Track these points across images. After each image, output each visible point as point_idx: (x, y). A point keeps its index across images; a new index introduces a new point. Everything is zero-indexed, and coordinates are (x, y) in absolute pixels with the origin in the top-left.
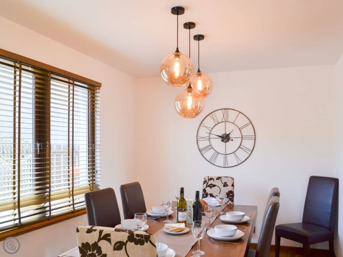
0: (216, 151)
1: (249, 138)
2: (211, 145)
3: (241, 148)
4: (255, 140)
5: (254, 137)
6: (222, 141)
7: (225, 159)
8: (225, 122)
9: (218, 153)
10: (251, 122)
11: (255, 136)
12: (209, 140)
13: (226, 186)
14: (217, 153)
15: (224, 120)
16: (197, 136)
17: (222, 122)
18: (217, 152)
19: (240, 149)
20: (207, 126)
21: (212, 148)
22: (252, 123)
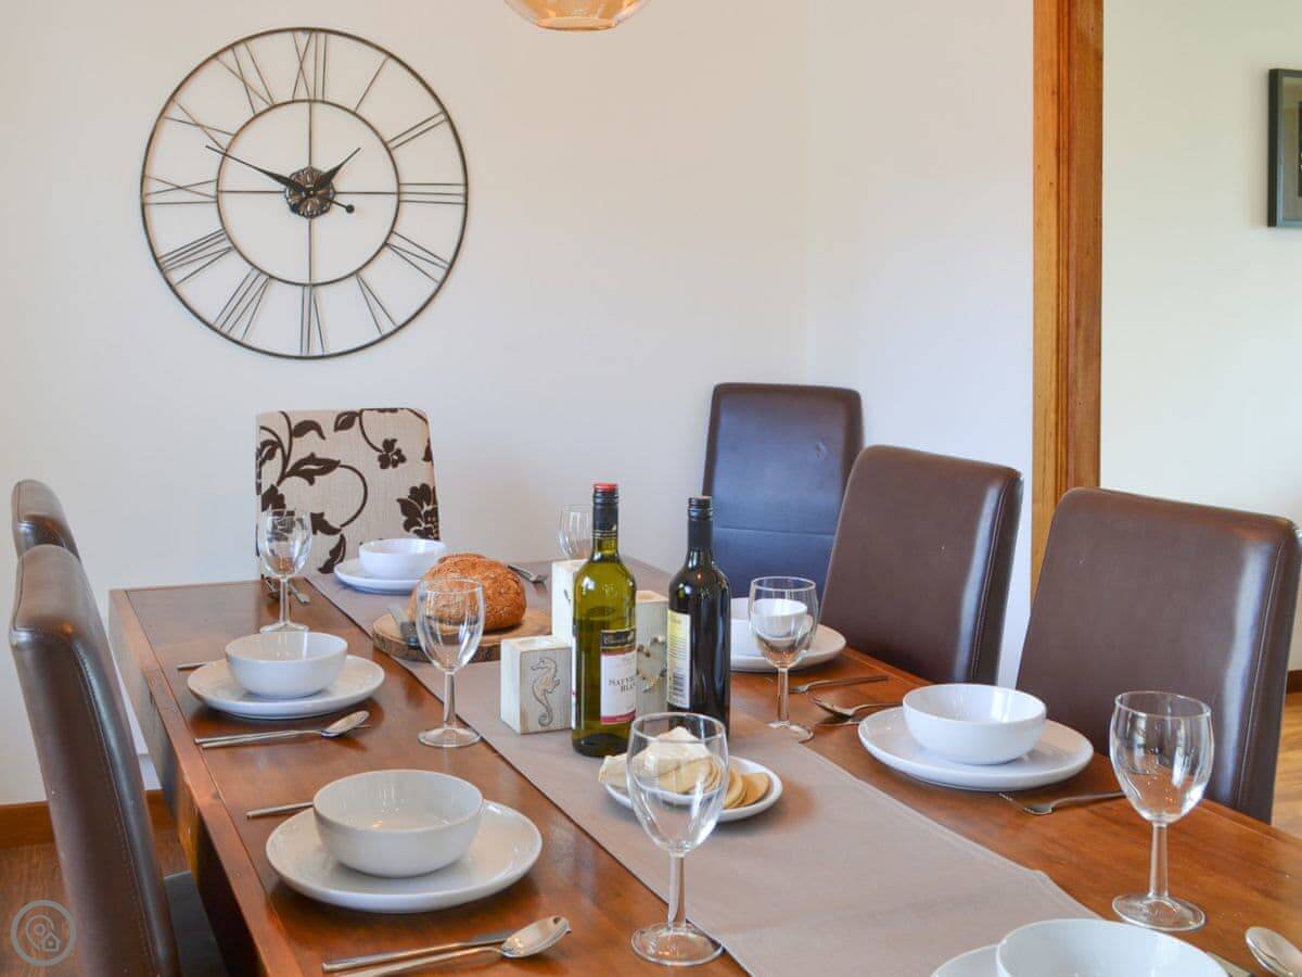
0: (255, 267)
1: (433, 194)
2: (229, 231)
3: (392, 247)
4: (466, 204)
5: (461, 190)
6: (295, 209)
7: (310, 310)
8: (309, 101)
9: (271, 277)
10: (444, 111)
11: (466, 184)
12: (217, 202)
13: (395, 465)
14: (263, 278)
15: (302, 95)
16: (143, 177)
17: (293, 102)
18: (262, 272)
19: (387, 251)
20: (203, 123)
21: (235, 247)
22: (449, 119)
